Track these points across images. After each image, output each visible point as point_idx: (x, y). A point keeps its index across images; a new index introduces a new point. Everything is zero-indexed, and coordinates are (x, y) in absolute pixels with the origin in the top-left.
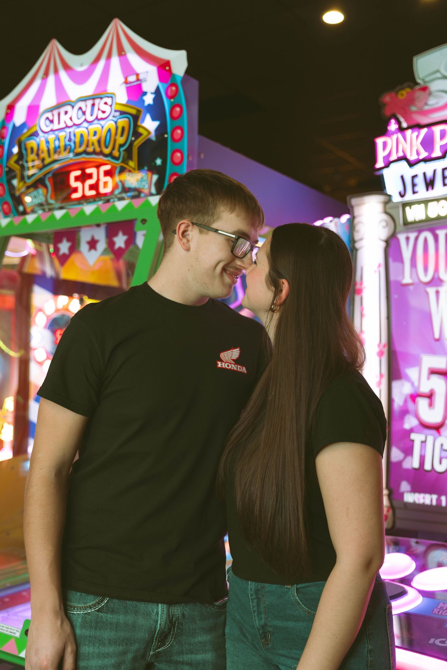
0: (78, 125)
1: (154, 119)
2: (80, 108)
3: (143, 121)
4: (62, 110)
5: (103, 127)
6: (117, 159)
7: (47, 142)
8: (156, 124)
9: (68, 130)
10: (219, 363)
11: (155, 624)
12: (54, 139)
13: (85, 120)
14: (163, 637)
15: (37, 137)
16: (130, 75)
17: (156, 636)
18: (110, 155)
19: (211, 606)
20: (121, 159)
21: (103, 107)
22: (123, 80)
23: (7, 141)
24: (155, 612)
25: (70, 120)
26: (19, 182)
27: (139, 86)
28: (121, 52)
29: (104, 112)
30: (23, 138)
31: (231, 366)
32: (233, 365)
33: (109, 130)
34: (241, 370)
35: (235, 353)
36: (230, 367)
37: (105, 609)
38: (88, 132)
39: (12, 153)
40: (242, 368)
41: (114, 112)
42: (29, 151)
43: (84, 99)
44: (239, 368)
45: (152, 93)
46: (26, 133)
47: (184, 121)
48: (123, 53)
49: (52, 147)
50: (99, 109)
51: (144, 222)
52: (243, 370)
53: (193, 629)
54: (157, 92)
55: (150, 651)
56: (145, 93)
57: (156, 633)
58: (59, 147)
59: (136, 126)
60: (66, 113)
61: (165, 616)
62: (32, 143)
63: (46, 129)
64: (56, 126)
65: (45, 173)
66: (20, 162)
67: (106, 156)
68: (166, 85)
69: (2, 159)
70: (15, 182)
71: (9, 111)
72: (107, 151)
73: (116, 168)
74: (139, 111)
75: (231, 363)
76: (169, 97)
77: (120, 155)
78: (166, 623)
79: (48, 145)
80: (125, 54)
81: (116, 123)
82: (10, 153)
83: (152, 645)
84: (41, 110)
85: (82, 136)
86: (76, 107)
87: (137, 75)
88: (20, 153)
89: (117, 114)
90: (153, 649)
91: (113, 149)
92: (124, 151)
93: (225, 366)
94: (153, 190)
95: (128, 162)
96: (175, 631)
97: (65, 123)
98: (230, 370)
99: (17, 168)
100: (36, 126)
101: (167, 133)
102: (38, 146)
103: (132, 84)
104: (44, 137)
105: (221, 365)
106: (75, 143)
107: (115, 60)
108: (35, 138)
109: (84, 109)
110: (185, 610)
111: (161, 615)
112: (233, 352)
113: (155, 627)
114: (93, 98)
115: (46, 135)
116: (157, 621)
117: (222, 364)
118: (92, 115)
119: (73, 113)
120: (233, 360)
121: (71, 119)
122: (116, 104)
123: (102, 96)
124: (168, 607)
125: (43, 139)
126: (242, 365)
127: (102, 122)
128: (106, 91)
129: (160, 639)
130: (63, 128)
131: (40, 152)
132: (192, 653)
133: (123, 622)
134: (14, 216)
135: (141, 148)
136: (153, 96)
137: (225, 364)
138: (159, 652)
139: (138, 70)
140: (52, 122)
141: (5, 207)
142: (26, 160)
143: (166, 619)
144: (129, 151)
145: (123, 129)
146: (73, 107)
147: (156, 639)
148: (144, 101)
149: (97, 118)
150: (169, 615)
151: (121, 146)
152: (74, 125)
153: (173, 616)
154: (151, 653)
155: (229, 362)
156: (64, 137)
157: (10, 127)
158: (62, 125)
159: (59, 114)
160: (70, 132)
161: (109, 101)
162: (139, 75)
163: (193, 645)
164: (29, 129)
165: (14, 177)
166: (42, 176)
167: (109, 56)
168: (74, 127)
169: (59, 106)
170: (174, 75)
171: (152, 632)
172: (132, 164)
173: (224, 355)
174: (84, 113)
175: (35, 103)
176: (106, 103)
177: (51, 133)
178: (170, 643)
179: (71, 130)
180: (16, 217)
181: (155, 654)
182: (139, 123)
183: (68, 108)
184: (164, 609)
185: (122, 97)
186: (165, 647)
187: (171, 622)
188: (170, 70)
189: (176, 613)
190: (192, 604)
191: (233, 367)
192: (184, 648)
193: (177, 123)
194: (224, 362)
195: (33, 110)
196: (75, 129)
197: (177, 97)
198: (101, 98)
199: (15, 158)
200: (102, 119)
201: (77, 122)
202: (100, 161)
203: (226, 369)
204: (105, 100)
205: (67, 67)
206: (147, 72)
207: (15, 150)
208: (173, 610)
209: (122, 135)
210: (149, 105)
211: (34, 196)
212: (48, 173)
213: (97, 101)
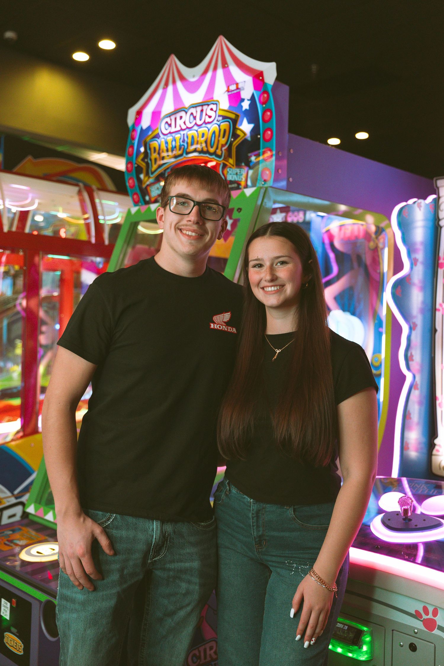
0: (190, 128)
1: (249, 122)
2: (192, 114)
3: (241, 124)
4: (178, 116)
5: (209, 130)
6: (219, 157)
7: (167, 143)
8: (252, 126)
9: (182, 132)
10: (212, 325)
11: (151, 538)
12: (172, 140)
13: (196, 124)
14: (158, 548)
15: (159, 139)
16: (231, 85)
17: (152, 547)
18: (215, 153)
19: (197, 525)
20: (223, 157)
21: (210, 113)
22: (226, 89)
23: (136, 142)
24: (151, 529)
25: (183, 124)
26: (145, 177)
27: (239, 94)
28: (225, 65)
29: (210, 117)
30: (148, 139)
31: (223, 327)
32: (224, 327)
33: (214, 132)
34: (231, 331)
35: (227, 316)
36: (221, 328)
37: (110, 526)
38: (198, 134)
39: (140, 151)
40: (233, 329)
41: (218, 117)
42: (152, 150)
43: (195, 106)
44: (229, 329)
45: (248, 100)
46: (151, 135)
47: (273, 124)
48: (226, 66)
49: (170, 147)
50: (206, 114)
51: (239, 210)
52: (233, 330)
53: (182, 543)
54: (253, 98)
55: (148, 560)
56: (243, 100)
57: (152, 546)
58: (175, 147)
59: (235, 128)
60: (181, 117)
61: (159, 532)
62: (155, 144)
63: (165, 132)
64: (173, 129)
65: (165, 168)
66: (145, 160)
67: (211, 154)
68: (259, 93)
69: (133, 157)
70: (142, 176)
71: (138, 117)
72: (212, 150)
73: (220, 164)
74: (237, 116)
75: (222, 325)
76: (262, 103)
77: (222, 153)
78: (160, 537)
79: (167, 145)
80: (228, 67)
81: (219, 126)
82: (138, 151)
83: (149, 556)
84: (163, 115)
85: (193, 137)
86: (189, 113)
87: (237, 84)
88: (146, 152)
89: (221, 118)
90: (150, 558)
91: (217, 148)
92: (225, 150)
93: (217, 327)
94: (249, 183)
95: (228, 159)
96: (167, 544)
97: (180, 126)
98: (222, 330)
99: (143, 165)
100: (158, 129)
101: (260, 134)
102: (160, 146)
103: (233, 92)
104: (164, 138)
105: (213, 327)
106: (187, 143)
107: (220, 72)
108: (157, 139)
109: (195, 115)
110: (176, 528)
111: (156, 531)
112: (225, 316)
113: (152, 540)
114: (202, 105)
115: (165, 137)
116: (153, 536)
117: (215, 325)
118: (200, 120)
119: (186, 117)
120: (225, 322)
121: (185, 123)
122: (219, 110)
123: (209, 103)
124: (161, 524)
125: (163, 140)
126: (232, 327)
127: (209, 126)
128: (212, 98)
129: (155, 550)
130: (179, 131)
131: (161, 151)
132: (181, 561)
133: (125, 536)
134: (142, 204)
135: (238, 147)
136: (249, 102)
137: (217, 326)
138: (155, 561)
139: (238, 81)
140: (170, 125)
141: (135, 197)
142: (150, 157)
143: (160, 535)
144: (229, 149)
145: (225, 131)
146: (186, 113)
147: (152, 550)
148: (242, 107)
149: (205, 122)
150: (162, 531)
151: (223, 146)
152: (187, 128)
153: (165, 532)
154: (149, 561)
155: (221, 323)
156: (180, 138)
157: (139, 129)
158: (178, 128)
159: (176, 119)
160: (184, 134)
161: (214, 107)
162: (239, 84)
163: (182, 555)
164: (153, 132)
165: (141, 172)
166: (162, 171)
167: (215, 69)
168: (187, 130)
169: (176, 112)
170: (266, 83)
171: (149, 545)
172: (231, 161)
173: (215, 318)
174: (195, 118)
175: (158, 110)
176: (212, 109)
177: (169, 135)
178: (164, 553)
179: (185, 132)
180: (143, 205)
181: (152, 562)
182: (237, 127)
183: (183, 114)
184: (158, 526)
185: (225, 104)
186: (160, 557)
187: (164, 538)
188: (263, 79)
189: (168, 530)
190: (181, 523)
191: (224, 328)
192: (175, 558)
193: (267, 125)
194: (216, 324)
195: (156, 115)
196: (187, 132)
197: (268, 103)
198: (208, 105)
199: (142, 156)
200: (209, 123)
201: (190, 125)
202: (207, 158)
203: (217, 329)
204: (212, 106)
205: (182, 78)
206: (245, 82)
207: (142, 149)
208: (165, 527)
209: (224, 137)
210: (246, 110)
211: (157, 188)
212: (168, 169)
213: (205, 107)
